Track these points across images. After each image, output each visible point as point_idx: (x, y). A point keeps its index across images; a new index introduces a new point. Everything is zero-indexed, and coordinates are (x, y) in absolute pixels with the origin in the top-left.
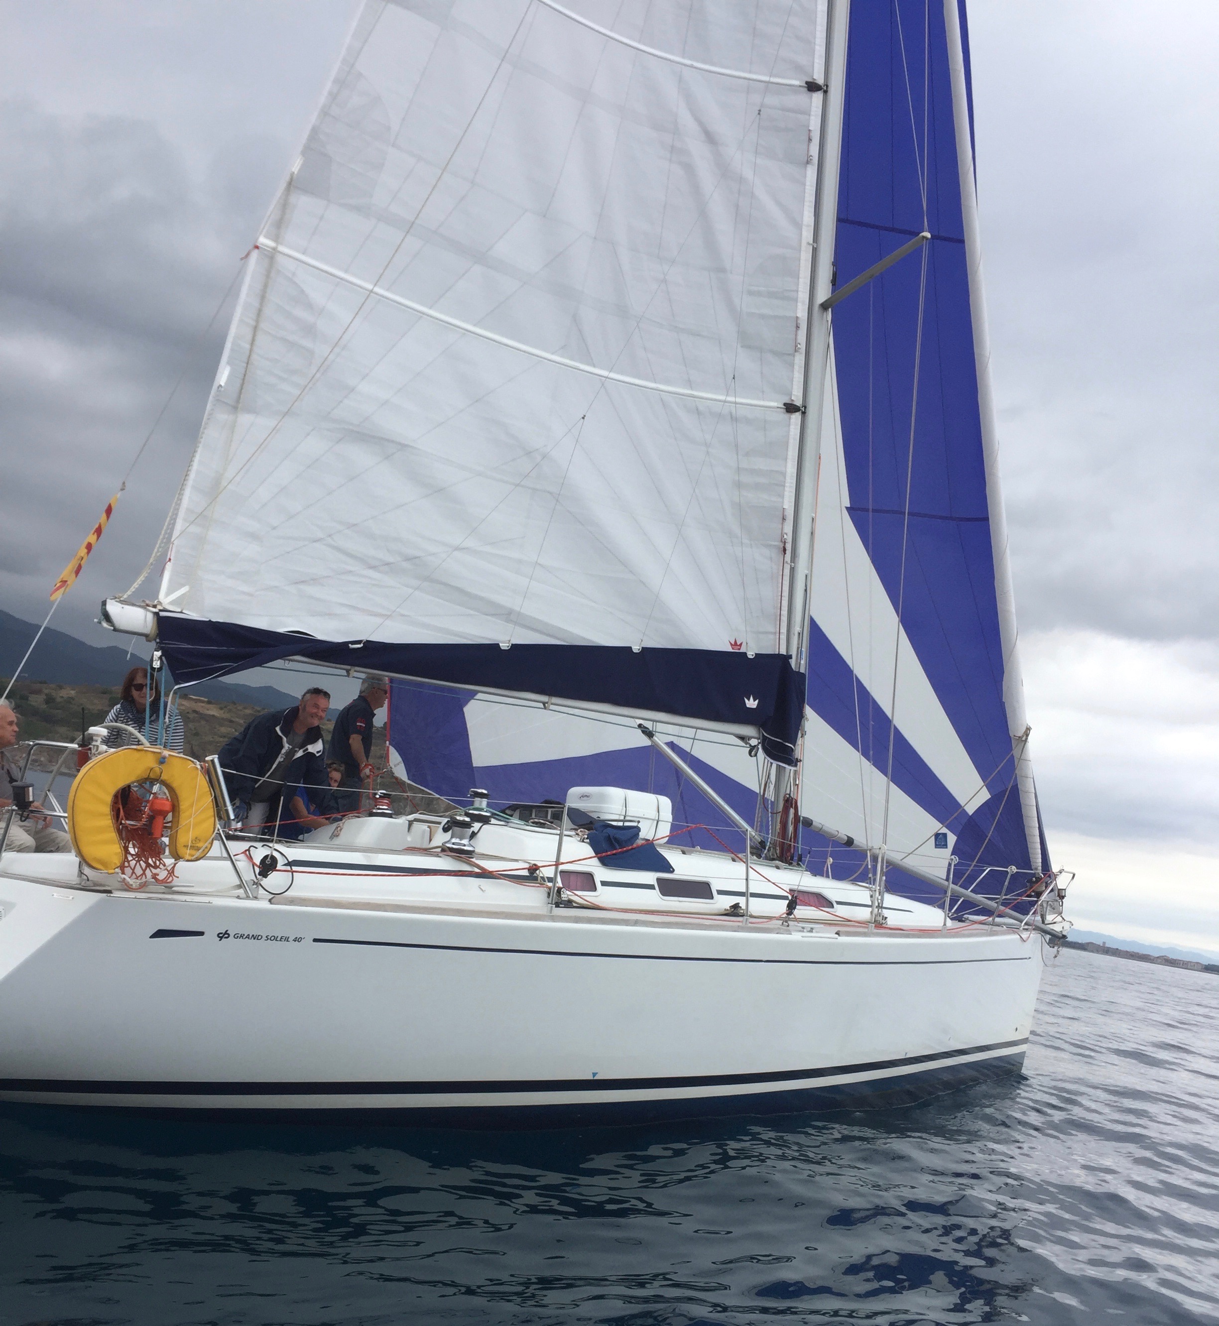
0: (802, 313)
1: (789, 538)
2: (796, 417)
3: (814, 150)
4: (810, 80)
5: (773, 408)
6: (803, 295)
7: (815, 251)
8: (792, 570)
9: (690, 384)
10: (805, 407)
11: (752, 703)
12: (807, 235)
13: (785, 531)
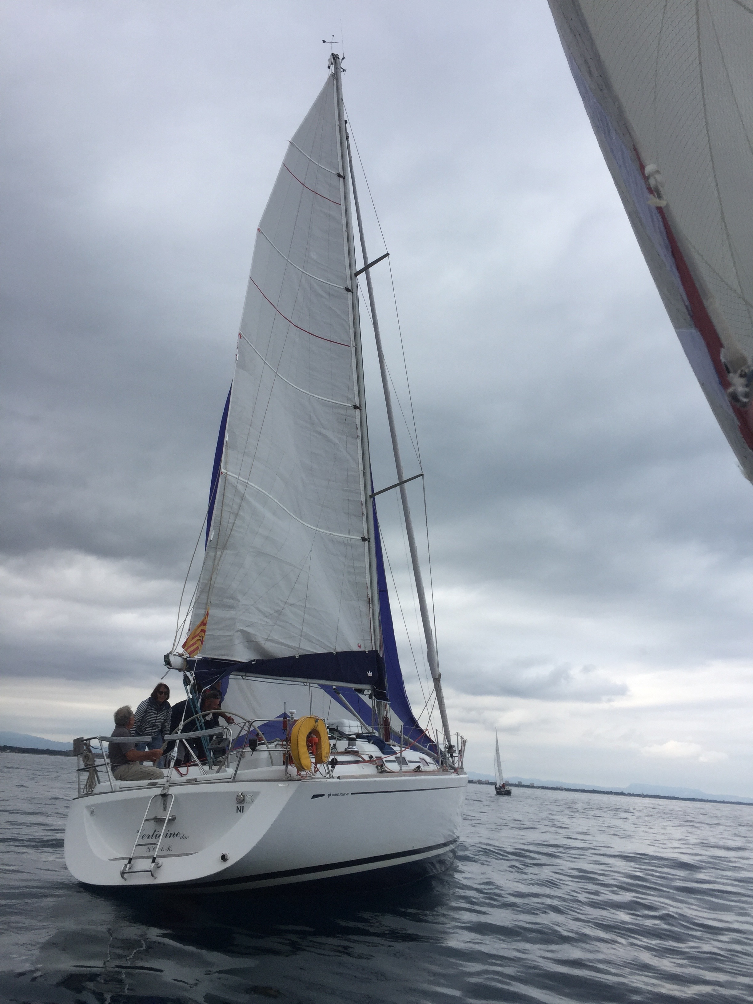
0: (363, 499)
1: (370, 596)
2: (366, 543)
3: (359, 433)
4: (354, 404)
5: (358, 539)
6: (363, 492)
7: (364, 473)
8: (373, 610)
9: (329, 529)
10: (369, 539)
11: (370, 674)
12: (361, 467)
13: (368, 593)
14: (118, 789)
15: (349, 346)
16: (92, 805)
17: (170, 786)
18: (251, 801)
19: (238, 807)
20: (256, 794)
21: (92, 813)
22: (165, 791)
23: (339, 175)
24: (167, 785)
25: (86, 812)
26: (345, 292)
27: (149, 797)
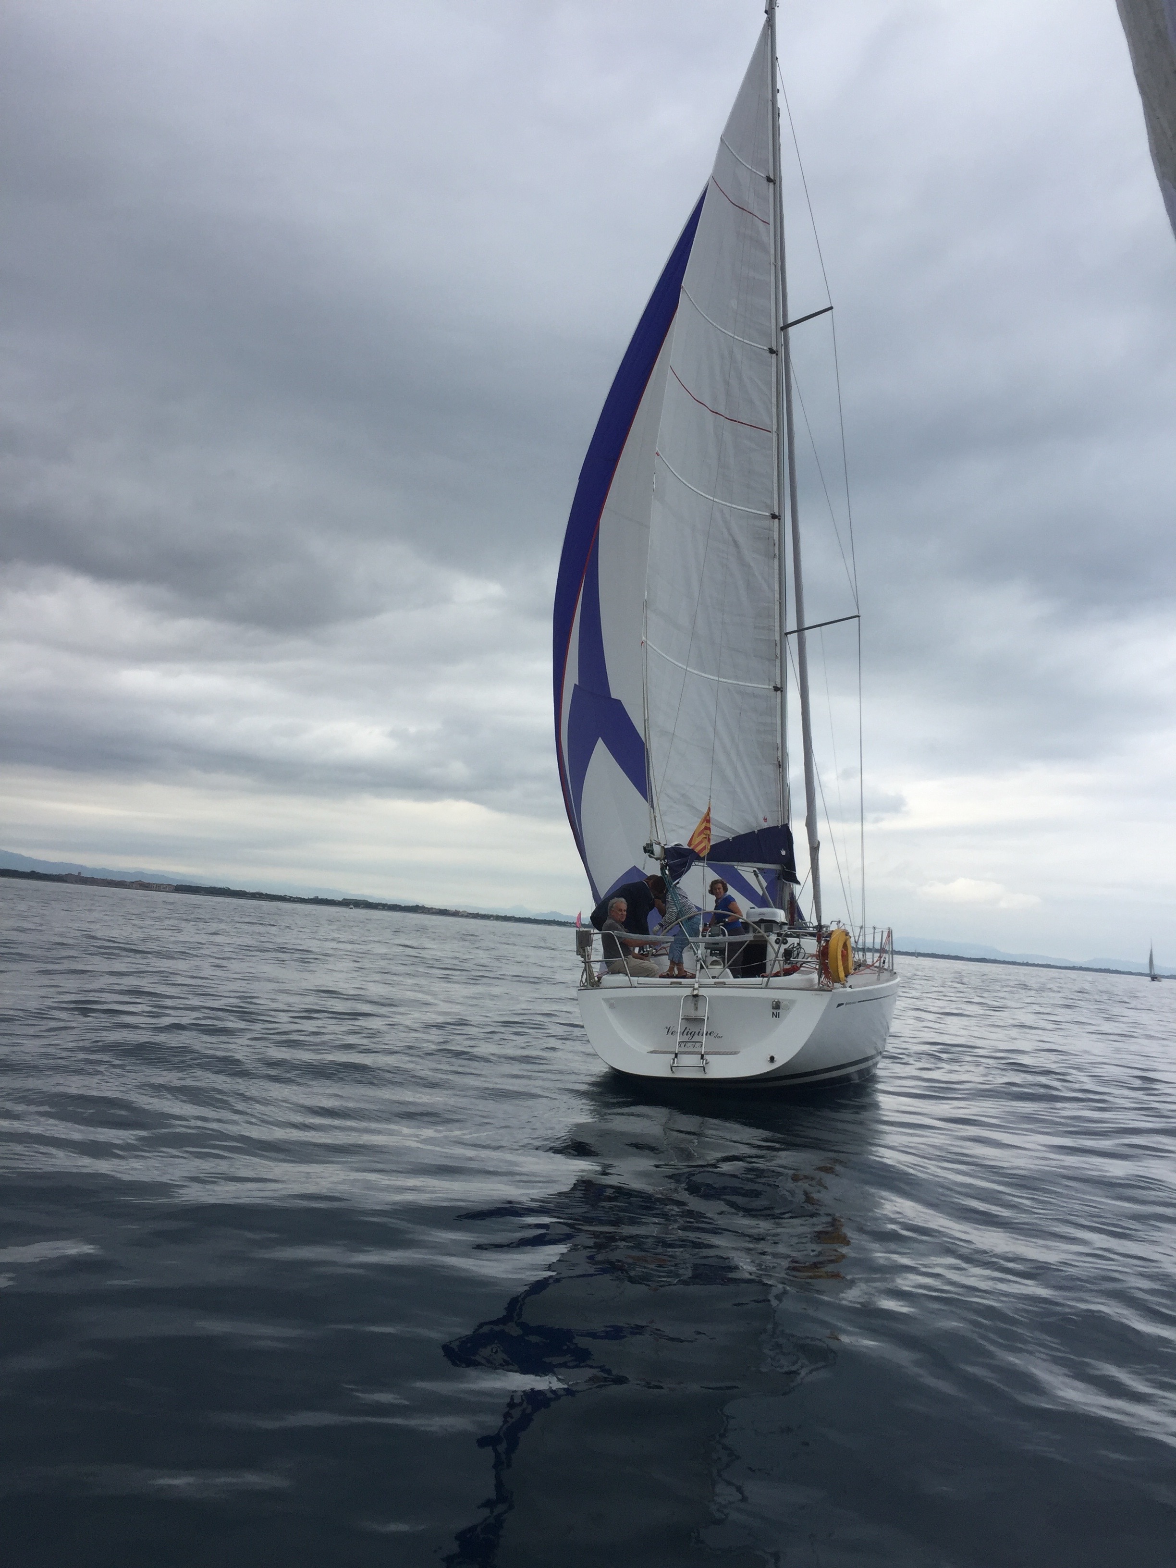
0: (777, 637)
2: (779, 693)
4: (773, 513)
5: (770, 689)
7: (780, 604)
8: (783, 776)
9: (738, 679)
10: (782, 688)
11: (783, 853)
12: (777, 596)
13: (778, 756)
14: (636, 985)
15: (770, 432)
16: (612, 999)
17: (699, 987)
18: (788, 1008)
19: (773, 1013)
20: (792, 1002)
21: (612, 1006)
22: (696, 992)
23: (769, 180)
24: (696, 986)
25: (604, 1005)
26: (768, 354)
27: (682, 996)
